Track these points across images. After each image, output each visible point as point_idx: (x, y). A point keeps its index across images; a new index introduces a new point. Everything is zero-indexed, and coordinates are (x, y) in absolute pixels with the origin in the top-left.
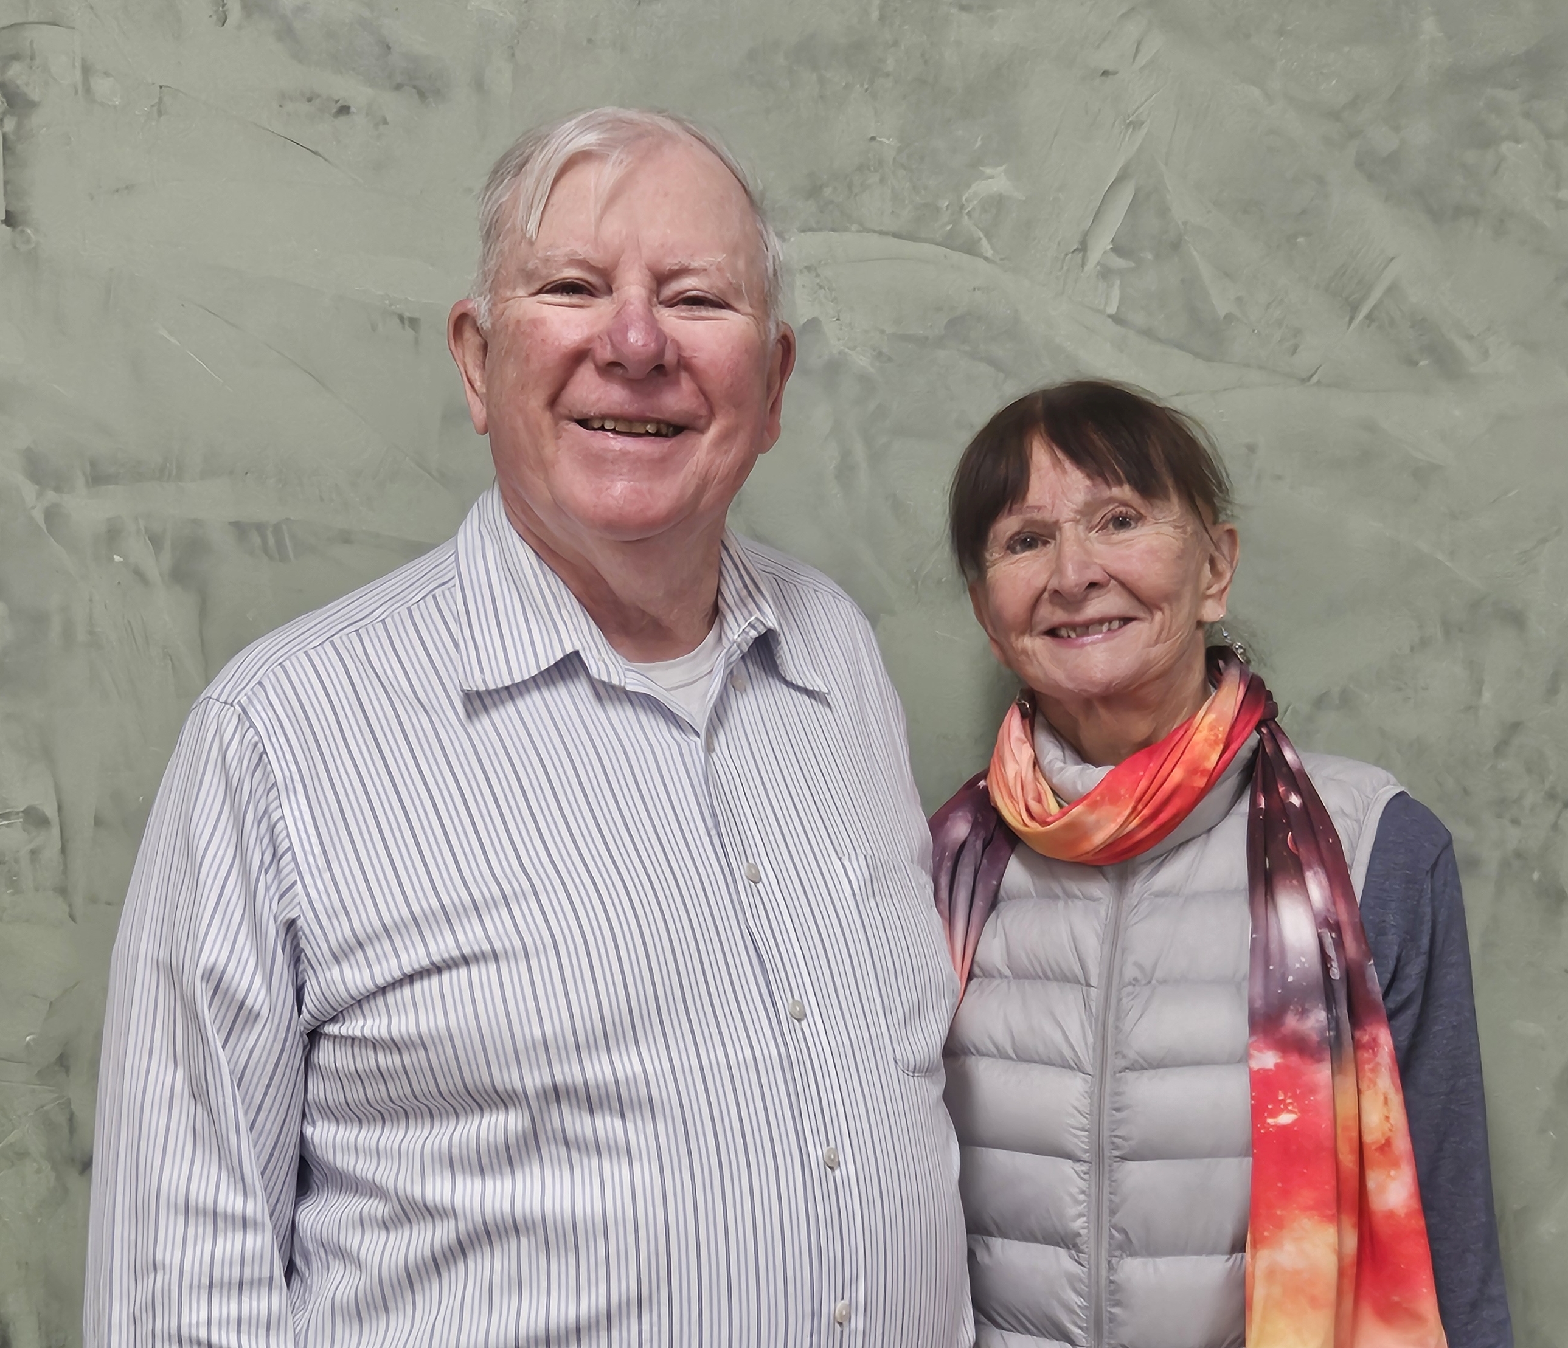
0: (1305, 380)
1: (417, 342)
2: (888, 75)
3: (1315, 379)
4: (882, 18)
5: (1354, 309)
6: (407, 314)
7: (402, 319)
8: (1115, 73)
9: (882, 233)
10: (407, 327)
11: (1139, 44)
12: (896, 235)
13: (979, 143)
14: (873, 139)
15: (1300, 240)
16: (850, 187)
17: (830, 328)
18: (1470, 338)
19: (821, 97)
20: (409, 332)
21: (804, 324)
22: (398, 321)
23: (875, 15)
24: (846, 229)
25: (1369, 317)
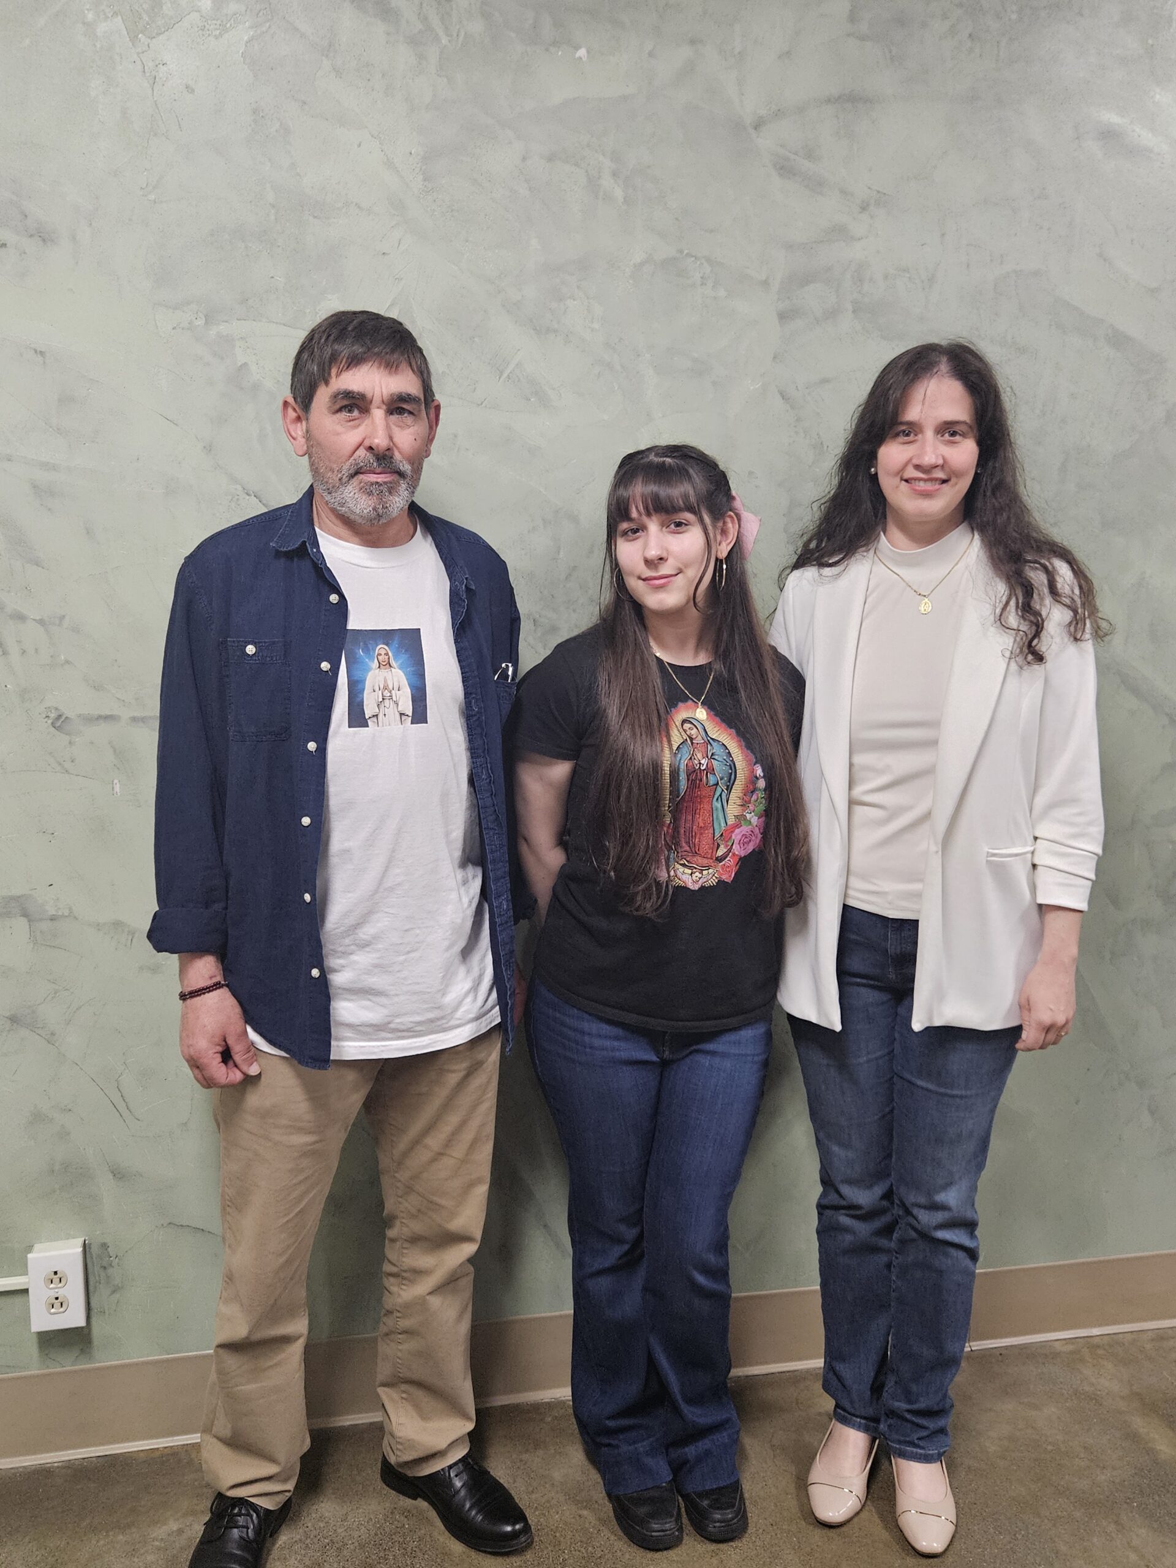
0: (479, 405)
1: (44, 363)
2: (279, 246)
3: (484, 404)
4: (276, 219)
5: (501, 373)
6: (38, 350)
7: (36, 351)
8: (389, 254)
9: (277, 323)
10: (39, 356)
11: (400, 240)
12: (284, 325)
13: (324, 283)
14: (272, 277)
15: (476, 339)
16: (261, 300)
17: (253, 368)
18: (554, 389)
19: (247, 255)
20: (40, 359)
21: (241, 366)
22: (34, 352)
23: (273, 217)
24: (260, 321)
25: (508, 377)
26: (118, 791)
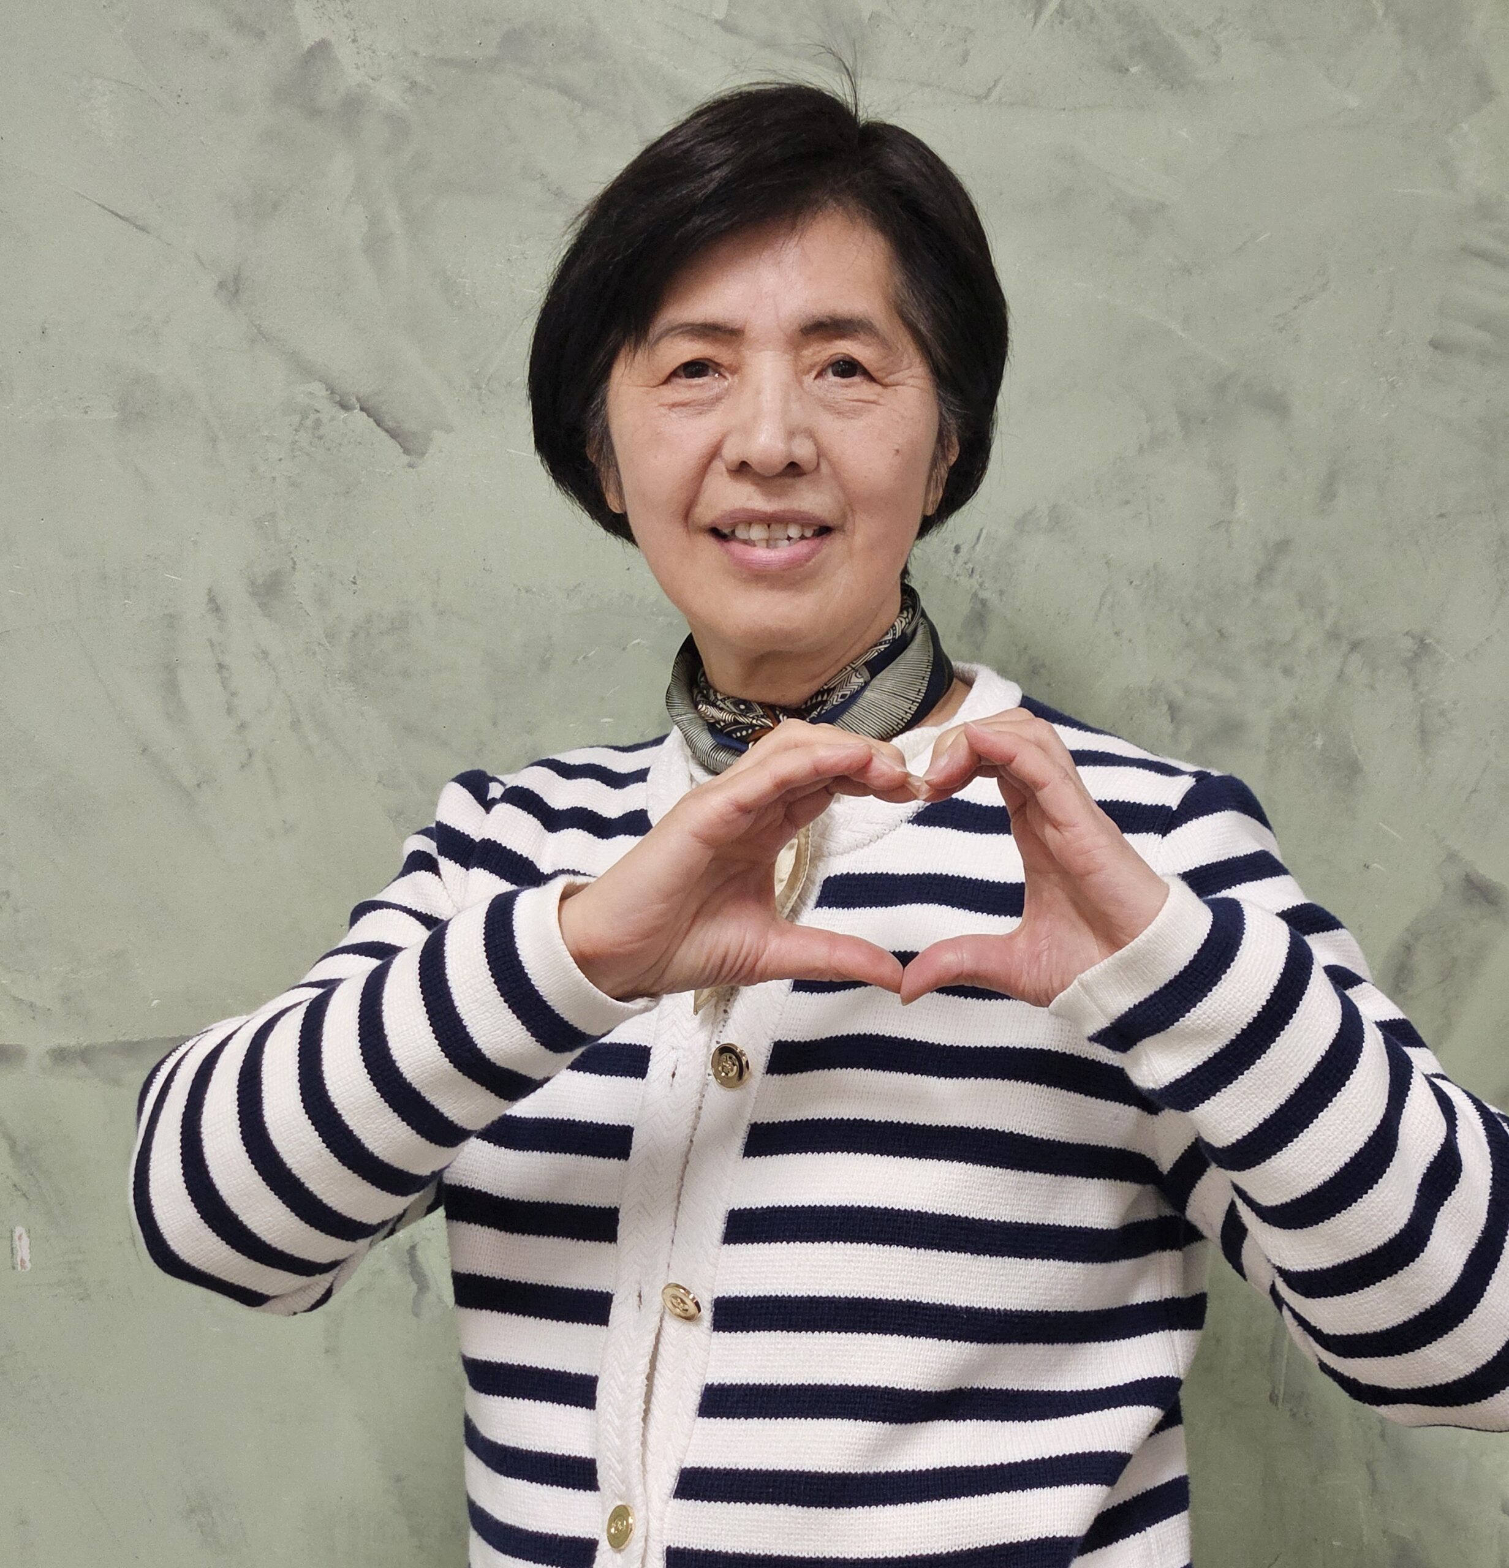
26: (27, 1258)
